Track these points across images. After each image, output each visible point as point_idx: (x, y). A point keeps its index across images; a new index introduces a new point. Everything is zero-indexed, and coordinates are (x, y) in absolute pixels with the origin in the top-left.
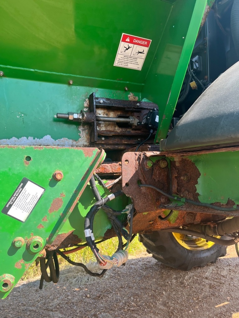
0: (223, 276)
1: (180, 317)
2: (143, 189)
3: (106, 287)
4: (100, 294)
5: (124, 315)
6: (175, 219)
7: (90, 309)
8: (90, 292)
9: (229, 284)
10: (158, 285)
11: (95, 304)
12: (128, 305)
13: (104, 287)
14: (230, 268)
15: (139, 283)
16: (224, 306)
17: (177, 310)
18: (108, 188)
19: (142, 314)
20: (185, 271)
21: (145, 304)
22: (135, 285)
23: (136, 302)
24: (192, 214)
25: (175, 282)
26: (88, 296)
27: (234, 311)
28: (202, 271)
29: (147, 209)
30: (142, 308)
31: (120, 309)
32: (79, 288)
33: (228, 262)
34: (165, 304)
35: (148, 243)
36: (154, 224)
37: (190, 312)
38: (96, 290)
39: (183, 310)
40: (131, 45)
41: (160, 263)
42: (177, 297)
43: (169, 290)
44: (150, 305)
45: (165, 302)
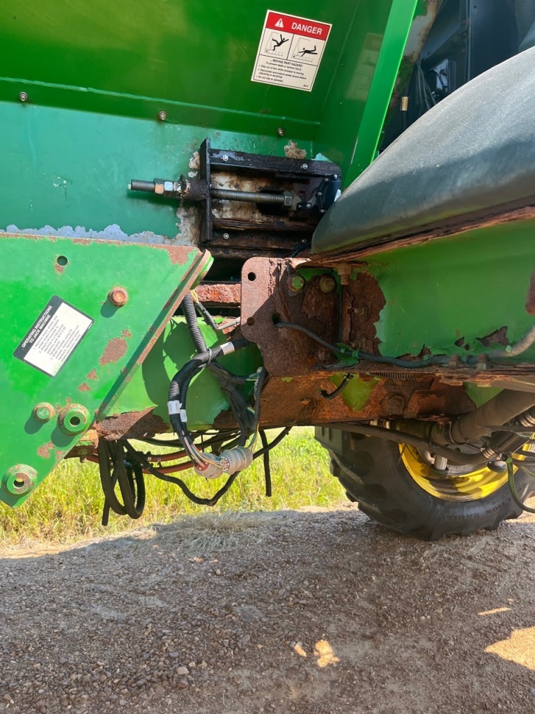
0: (508, 558)
1: (400, 625)
2: (283, 332)
3: (255, 560)
4: (241, 571)
5: (286, 612)
6: (363, 403)
7: (220, 596)
8: (224, 565)
9: (518, 574)
10: (363, 563)
11: (230, 588)
12: (296, 595)
13: (253, 559)
14: (527, 543)
15: (324, 558)
16: (498, 615)
17: (397, 611)
18: (224, 332)
19: (322, 613)
20: (426, 541)
21: (330, 595)
22: (316, 559)
23: (314, 591)
24: (400, 398)
25: (400, 560)
26: (218, 572)
27: (518, 626)
28: (464, 543)
29: (289, 370)
30: (324, 602)
31: (279, 602)
32: (203, 557)
33: (524, 531)
34: (372, 599)
35: (350, 478)
36: (318, 411)
37: (423, 618)
38: (236, 564)
39: (407, 614)
40: (286, 35)
41: (375, 522)
42: (400, 588)
43: (384, 575)
44: (341, 599)
45: (373, 595)
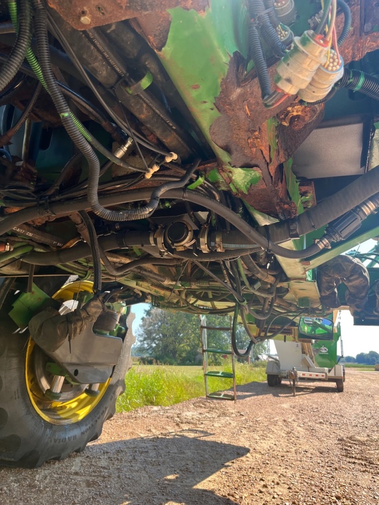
0: (104, 468)
9: (119, 477)
14: (110, 456)
20: (31, 469)
28: (64, 465)
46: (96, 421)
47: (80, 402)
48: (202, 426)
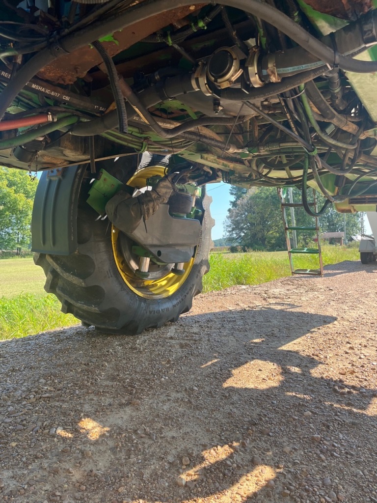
0: (195, 334)
5: (31, 408)
9: (209, 340)
10: (90, 357)
12: (36, 392)
14: (201, 325)
16: (213, 365)
17: (139, 380)
19: (70, 399)
20: (132, 335)
21: (72, 384)
22: (43, 363)
23: (53, 384)
25: (121, 349)
28: (161, 332)
30: (68, 391)
31: (19, 401)
33: (194, 320)
34: (112, 378)
37: (163, 379)
39: (149, 380)
42: (132, 365)
43: (113, 360)
44: (83, 385)
46: (186, 296)
47: (169, 280)
48: (289, 300)
